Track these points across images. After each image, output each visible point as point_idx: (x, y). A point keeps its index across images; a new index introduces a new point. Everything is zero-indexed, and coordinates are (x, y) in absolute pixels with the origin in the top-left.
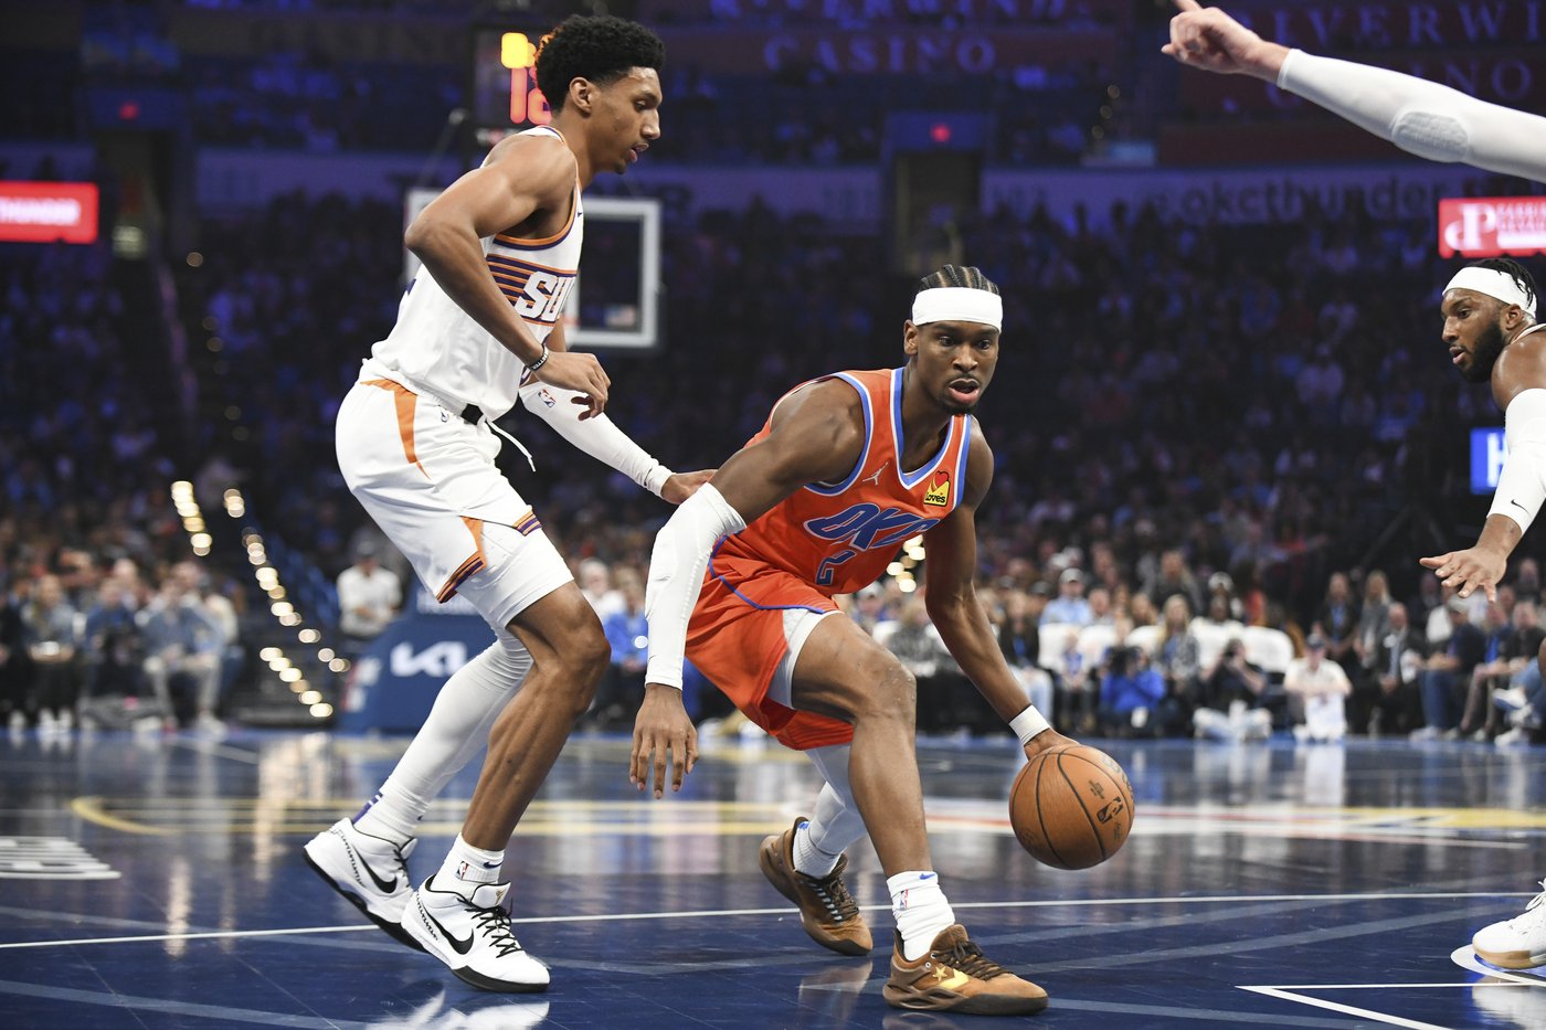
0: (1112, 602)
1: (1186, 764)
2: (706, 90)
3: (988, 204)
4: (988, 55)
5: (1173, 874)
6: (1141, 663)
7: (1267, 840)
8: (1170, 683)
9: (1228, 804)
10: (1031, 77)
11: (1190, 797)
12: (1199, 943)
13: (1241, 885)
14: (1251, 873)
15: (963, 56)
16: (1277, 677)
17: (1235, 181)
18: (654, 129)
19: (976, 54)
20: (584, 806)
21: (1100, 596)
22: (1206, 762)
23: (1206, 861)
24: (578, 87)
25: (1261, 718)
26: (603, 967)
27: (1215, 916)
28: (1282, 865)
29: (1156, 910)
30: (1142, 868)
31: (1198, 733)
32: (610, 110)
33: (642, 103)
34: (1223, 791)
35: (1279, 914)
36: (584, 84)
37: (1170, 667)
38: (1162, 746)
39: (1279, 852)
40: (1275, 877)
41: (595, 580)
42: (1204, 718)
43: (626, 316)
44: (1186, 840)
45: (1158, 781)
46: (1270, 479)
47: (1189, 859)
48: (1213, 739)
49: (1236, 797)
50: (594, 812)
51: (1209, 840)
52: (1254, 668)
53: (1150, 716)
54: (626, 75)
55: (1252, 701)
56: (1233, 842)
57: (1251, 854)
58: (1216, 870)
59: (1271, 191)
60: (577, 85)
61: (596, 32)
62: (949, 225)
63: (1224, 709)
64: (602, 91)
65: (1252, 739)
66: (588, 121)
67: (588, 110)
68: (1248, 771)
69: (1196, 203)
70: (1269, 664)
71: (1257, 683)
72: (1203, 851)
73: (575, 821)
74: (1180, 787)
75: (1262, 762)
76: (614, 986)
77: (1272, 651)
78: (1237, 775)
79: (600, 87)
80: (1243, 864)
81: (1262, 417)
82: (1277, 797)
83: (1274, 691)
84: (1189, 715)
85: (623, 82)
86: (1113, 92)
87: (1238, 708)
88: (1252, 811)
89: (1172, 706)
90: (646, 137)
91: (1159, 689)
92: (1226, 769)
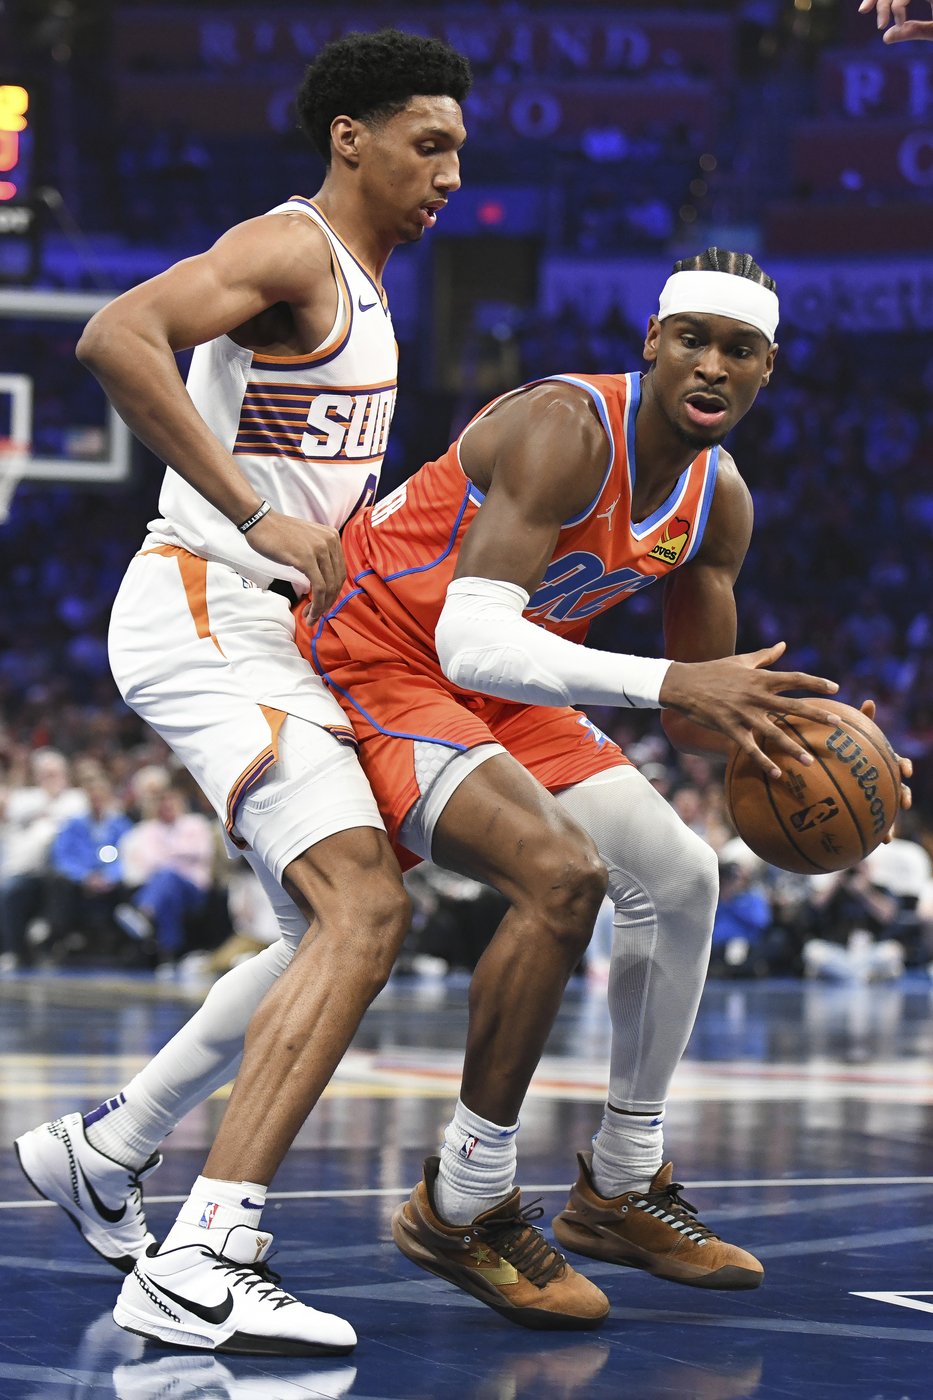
0: (704, 806)
1: (795, 1011)
2: (195, 157)
3: (550, 304)
4: (551, 115)
5: (779, 1150)
6: (739, 883)
7: (898, 1108)
8: (776, 908)
9: (848, 1061)
10: (605, 144)
11: (800, 1052)
12: (805, 1237)
13: (863, 1164)
14: (875, 1150)
15: (520, 114)
16: (909, 902)
17: (861, 276)
18: (453, 177)
19: (536, 113)
20: (34, 1063)
21: (688, 798)
22: (820, 1008)
23: (821, 1133)
24: (341, 128)
25: (890, 953)
26: (52, 1265)
27: (830, 1203)
28: (913, 1139)
29: (758, 1194)
30: (741, 1144)
31: (811, 972)
32: (385, 157)
33: (431, 145)
34: (841, 1045)
35: (905, 1201)
36: (348, 124)
37: (774, 888)
38: (767, 987)
39: (913, 1122)
40: (906, 1154)
41: (51, 775)
42: (818, 953)
43: (91, 441)
44: (795, 1107)
45: (760, 1031)
46: (901, 650)
47: (800, 1132)
48: (830, 979)
49: (858, 1053)
50: (47, 1069)
51: (823, 1107)
52: (881, 890)
53: (751, 952)
54: (403, 109)
55: (879, 931)
56: (854, 1109)
57: (877, 1124)
58: (832, 1145)
59: (904, 289)
60: (341, 125)
61: (358, 54)
62: (502, 331)
63: (842, 941)
64: (372, 132)
65: (879, 979)
66: (357, 174)
67: (355, 159)
68: (874, 1020)
69: (811, 304)
70: (900, 884)
71: (885, 909)
72: (816, 1121)
73: (25, 1081)
74: (787, 1040)
75: (890, 1008)
76: (64, 1290)
77: (903, 868)
78: (859, 1024)
79: (368, 126)
80: (867, 1138)
81: (894, 574)
82: (908, 1053)
83: (907, 920)
84: (798, 948)
85: (398, 119)
86: (708, 163)
87: (860, 941)
88: (879, 1070)
89: (778, 938)
90: (442, 190)
91: (761, 916)
92: (844, 1019)
